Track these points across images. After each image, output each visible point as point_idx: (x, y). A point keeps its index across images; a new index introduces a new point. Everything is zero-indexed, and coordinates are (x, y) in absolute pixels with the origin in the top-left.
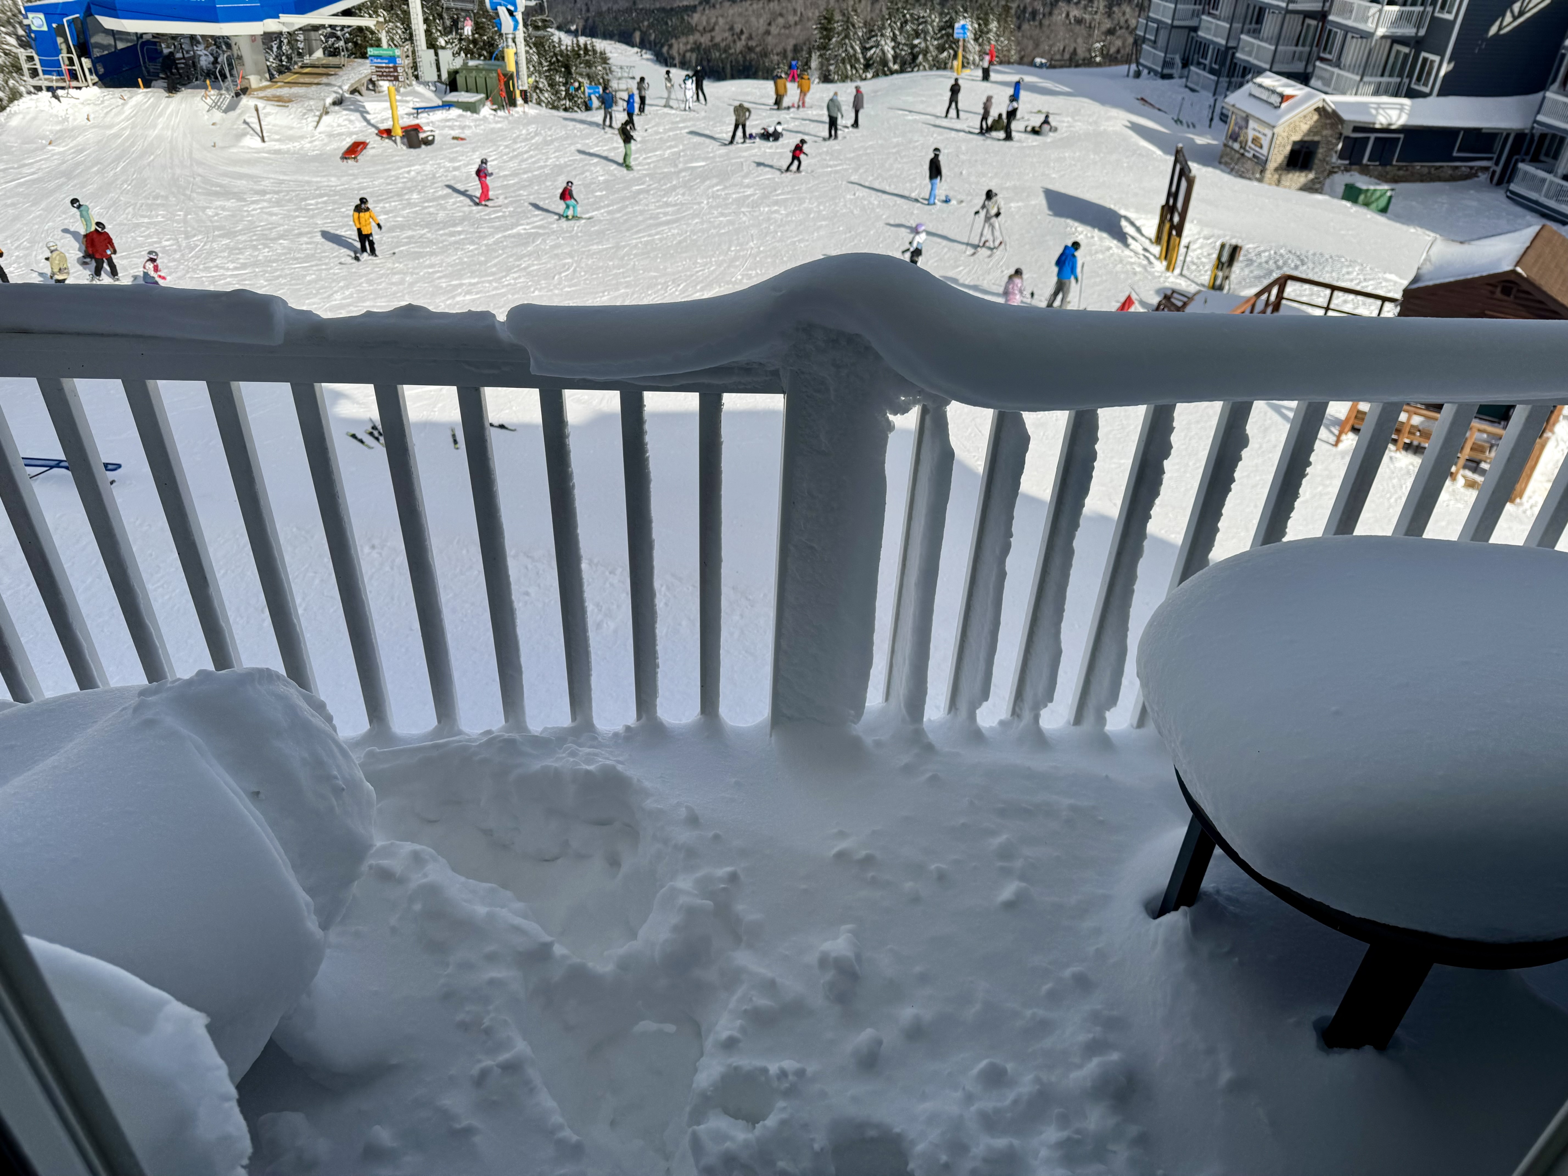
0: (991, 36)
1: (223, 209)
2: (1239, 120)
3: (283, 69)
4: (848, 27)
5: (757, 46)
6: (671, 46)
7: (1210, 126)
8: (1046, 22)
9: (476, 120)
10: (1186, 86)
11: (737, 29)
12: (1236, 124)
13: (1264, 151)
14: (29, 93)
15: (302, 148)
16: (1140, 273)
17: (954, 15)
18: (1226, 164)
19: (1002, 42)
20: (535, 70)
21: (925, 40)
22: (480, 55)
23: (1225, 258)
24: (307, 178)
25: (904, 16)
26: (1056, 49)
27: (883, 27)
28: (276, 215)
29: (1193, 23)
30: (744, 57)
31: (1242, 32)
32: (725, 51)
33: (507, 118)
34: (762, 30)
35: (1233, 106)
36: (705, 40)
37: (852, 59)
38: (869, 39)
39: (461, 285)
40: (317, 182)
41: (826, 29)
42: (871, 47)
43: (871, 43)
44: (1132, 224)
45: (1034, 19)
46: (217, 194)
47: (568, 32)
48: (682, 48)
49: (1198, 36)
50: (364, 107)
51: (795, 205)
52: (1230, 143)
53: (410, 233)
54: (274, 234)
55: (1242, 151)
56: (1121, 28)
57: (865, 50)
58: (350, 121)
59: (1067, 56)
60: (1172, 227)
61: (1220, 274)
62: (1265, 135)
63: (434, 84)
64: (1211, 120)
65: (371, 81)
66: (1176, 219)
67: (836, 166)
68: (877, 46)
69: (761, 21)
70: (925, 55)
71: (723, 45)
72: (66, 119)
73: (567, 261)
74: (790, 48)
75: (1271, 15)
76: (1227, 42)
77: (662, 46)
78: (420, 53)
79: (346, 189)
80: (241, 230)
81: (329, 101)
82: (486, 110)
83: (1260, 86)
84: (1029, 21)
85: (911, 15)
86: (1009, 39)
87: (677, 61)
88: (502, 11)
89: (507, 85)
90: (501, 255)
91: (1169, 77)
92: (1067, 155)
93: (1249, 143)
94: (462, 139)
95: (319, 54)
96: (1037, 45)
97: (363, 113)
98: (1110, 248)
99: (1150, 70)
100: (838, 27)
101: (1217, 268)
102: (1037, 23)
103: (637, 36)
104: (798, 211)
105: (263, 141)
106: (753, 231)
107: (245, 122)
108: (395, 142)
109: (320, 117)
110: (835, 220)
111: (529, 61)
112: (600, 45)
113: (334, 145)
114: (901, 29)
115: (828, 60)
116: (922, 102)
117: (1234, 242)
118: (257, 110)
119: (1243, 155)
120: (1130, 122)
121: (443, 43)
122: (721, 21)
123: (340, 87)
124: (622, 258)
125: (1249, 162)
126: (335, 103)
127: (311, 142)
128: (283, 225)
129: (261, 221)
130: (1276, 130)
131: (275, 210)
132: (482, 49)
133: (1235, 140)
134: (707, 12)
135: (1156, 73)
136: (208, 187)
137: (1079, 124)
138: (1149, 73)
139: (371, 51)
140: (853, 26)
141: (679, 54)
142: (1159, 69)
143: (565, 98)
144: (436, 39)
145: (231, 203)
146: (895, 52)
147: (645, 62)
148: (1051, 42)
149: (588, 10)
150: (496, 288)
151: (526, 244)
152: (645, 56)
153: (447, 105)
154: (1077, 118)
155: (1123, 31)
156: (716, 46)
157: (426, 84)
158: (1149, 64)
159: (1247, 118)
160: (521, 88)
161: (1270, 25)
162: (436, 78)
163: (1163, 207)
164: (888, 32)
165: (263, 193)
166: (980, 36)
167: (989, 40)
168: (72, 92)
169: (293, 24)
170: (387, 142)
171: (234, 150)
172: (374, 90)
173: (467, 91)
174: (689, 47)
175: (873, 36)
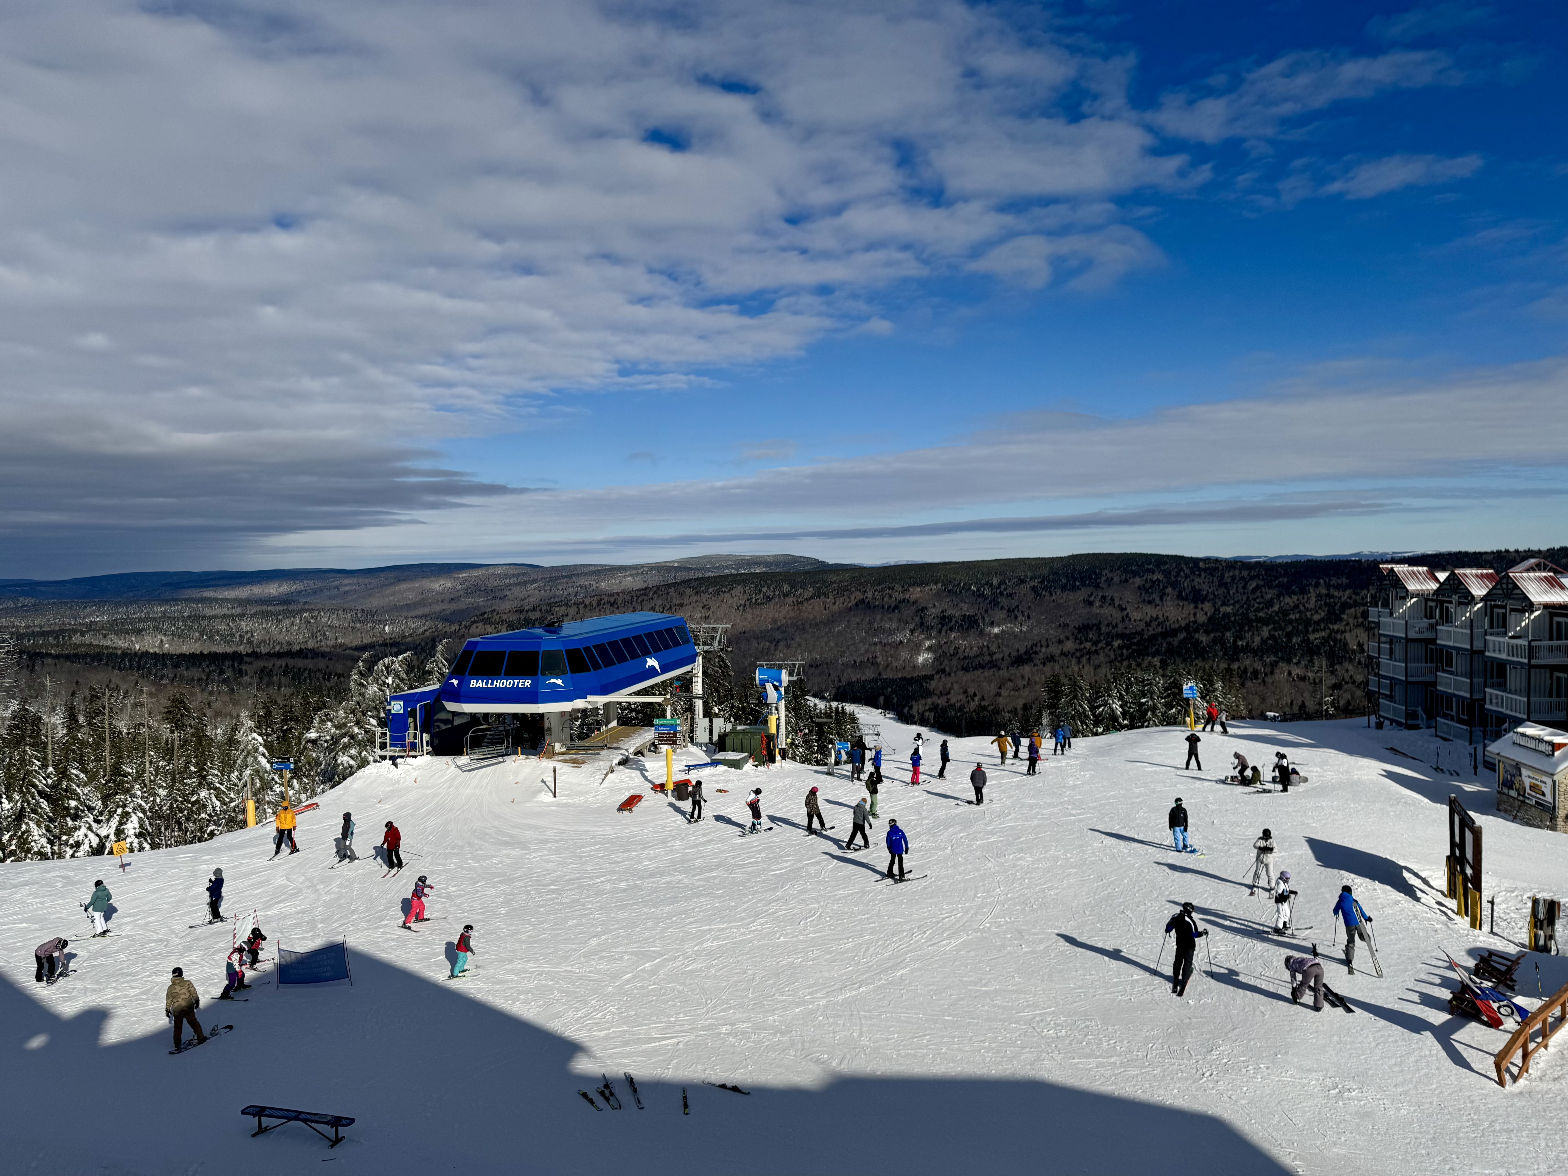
0: (1218, 693)
1: (508, 856)
2: (1508, 768)
3: (583, 736)
4: (1075, 689)
5: (989, 705)
6: (911, 707)
7: (1476, 774)
8: (1269, 680)
9: (739, 775)
10: (1437, 736)
11: (971, 691)
12: (1506, 772)
13: (1549, 798)
14: (375, 761)
15: (586, 802)
16: (1441, 929)
17: (1177, 677)
18: (1506, 811)
19: (1229, 699)
20: (793, 729)
21: (1152, 699)
22: (747, 719)
23: (1542, 915)
24: (586, 828)
25: (1129, 679)
26: (1284, 702)
27: (1108, 689)
28: (552, 862)
29: (1429, 678)
30: (978, 715)
31: (1485, 686)
32: (960, 710)
33: (766, 772)
34: (993, 693)
35: (1498, 754)
36: (942, 702)
37: (1082, 717)
38: (1097, 698)
39: (711, 930)
40: (594, 831)
41: (1054, 692)
42: (1100, 706)
43: (1100, 702)
44: (1417, 875)
45: (1256, 678)
46: (506, 844)
47: (822, 698)
48: (921, 708)
49: (1437, 690)
50: (644, 766)
51: (1041, 853)
52: (1505, 790)
53: (669, 878)
54: (547, 881)
55: (1521, 798)
56: (1347, 683)
57: (1093, 708)
58: (631, 778)
59: (1296, 710)
60: (1466, 879)
61: (1541, 933)
62: (1545, 783)
63: (706, 745)
64: (1476, 767)
65: (653, 743)
66: (1469, 871)
67: (1079, 814)
68: (1105, 705)
69: (992, 685)
70: (1153, 712)
71: (958, 705)
72: (398, 782)
73: (813, 906)
74: (1020, 706)
75: (1513, 671)
76: (1471, 695)
77: (904, 707)
78: (697, 720)
79: (618, 837)
80: (519, 877)
81: (616, 761)
82: (749, 766)
83: (1523, 735)
84: (1252, 679)
85: (1136, 678)
86: (1236, 697)
87: (916, 719)
88: (769, 687)
89: (768, 744)
90: (751, 900)
91: (1416, 727)
92: (1324, 804)
93: (1528, 790)
94: (725, 791)
95: (614, 724)
96: (1263, 700)
97: (642, 770)
98: (1399, 901)
99: (1392, 721)
100: (1066, 689)
101: (1536, 926)
102: (1260, 681)
103: (881, 700)
104: (1045, 858)
105: (555, 796)
106: (1001, 878)
107: (543, 781)
108: (667, 795)
109: (606, 775)
110: (1084, 868)
111: (787, 723)
112: (849, 708)
113: (614, 798)
114: (1127, 691)
115: (1058, 717)
116: (1160, 754)
117: (1547, 896)
118: (554, 771)
119: (1523, 802)
120: (1385, 771)
121: (717, 711)
122: (956, 686)
123: (627, 750)
124: (867, 904)
125: (1533, 809)
126: (620, 764)
127: (595, 796)
128: (556, 871)
129: (538, 868)
130: (1555, 778)
131: (553, 857)
132: (750, 714)
133: (1510, 787)
134: (943, 679)
135: (1399, 724)
136: (499, 837)
137: (1329, 773)
138: (1391, 724)
139: (656, 721)
140: (1081, 688)
141: (919, 713)
142: (1404, 721)
143: (817, 752)
144: (712, 708)
145: (517, 852)
146: (1123, 709)
147: (887, 720)
148: (1277, 697)
149: (840, 681)
150: (743, 934)
151: (775, 889)
152: (888, 716)
153: (715, 763)
154: (1325, 768)
155: (1350, 685)
156: (952, 706)
157: (699, 745)
158: (1390, 717)
159: (1518, 767)
160: (780, 747)
161: (1514, 679)
162: (707, 741)
163: (1448, 858)
164: (1115, 693)
165: (546, 841)
166: (1207, 695)
167: (1216, 698)
168: (409, 760)
169: (597, 702)
170: (660, 795)
171: (528, 805)
172: (655, 752)
173: (733, 751)
174: (927, 707)
175: (1101, 697)
